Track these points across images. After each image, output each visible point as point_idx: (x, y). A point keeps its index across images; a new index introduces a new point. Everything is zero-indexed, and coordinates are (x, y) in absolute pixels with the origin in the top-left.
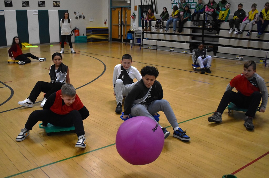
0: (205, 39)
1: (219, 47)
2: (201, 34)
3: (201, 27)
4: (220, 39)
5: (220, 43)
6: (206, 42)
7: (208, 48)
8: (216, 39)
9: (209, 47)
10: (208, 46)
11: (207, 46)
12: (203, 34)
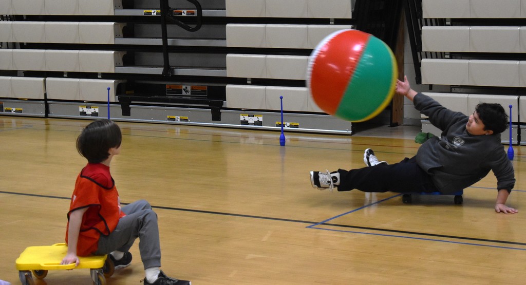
0: (173, 58)
1: (228, 87)
2: (159, 42)
3: (154, 13)
4: (229, 56)
5: (230, 73)
6: (180, 72)
7: (189, 94)
8: (214, 58)
9: (192, 88)
10: (189, 88)
11: (184, 87)
12: (165, 42)
